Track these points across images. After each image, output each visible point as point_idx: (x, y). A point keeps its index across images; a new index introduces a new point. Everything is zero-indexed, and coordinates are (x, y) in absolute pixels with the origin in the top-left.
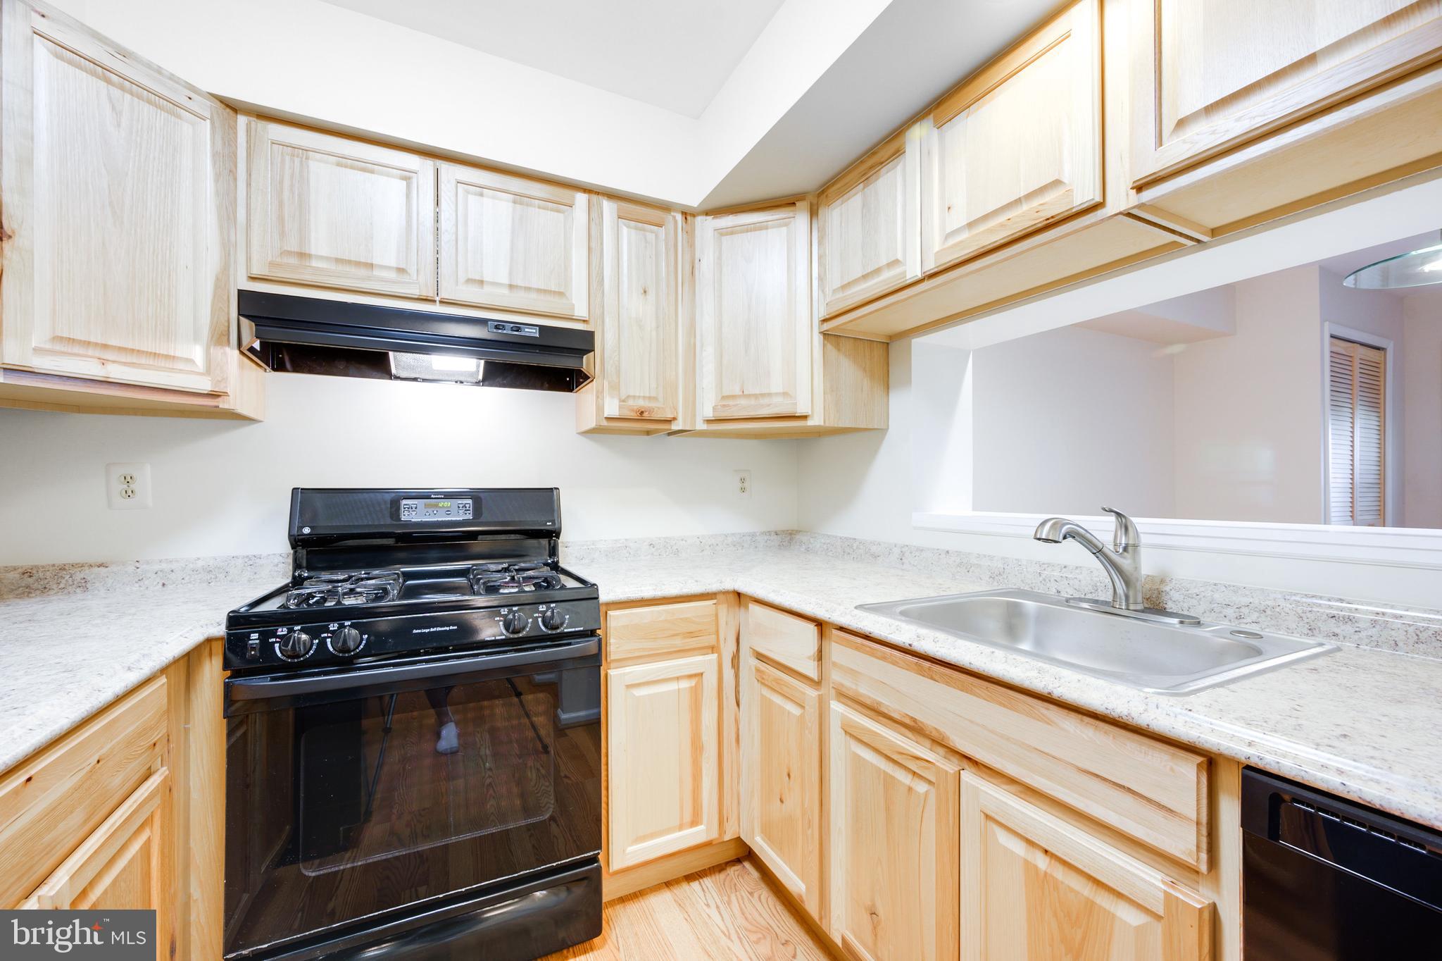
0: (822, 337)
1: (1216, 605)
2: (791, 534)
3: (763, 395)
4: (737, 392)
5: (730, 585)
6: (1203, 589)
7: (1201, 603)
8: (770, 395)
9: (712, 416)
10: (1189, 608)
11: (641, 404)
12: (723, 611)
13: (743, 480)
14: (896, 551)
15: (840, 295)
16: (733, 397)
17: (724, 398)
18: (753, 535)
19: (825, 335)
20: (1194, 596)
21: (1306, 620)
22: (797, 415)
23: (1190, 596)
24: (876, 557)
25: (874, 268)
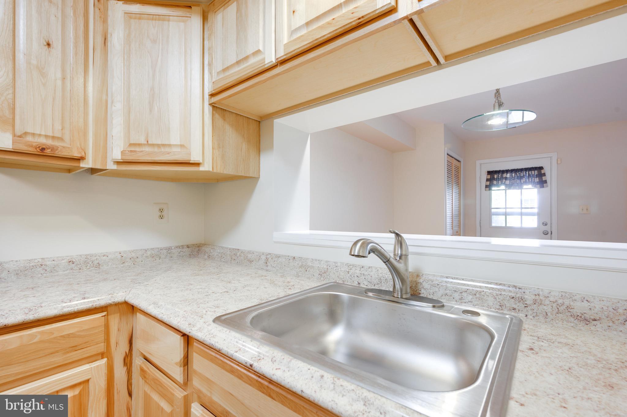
0: (211, 108)
2: (199, 247)
3: (164, 145)
4: (143, 141)
6: (441, 281)
7: (440, 289)
8: (169, 146)
9: (120, 158)
10: (433, 293)
11: (43, 141)
13: (161, 210)
14: (263, 257)
15: (222, 76)
16: (139, 145)
17: (131, 145)
18: (169, 249)
19: (213, 106)
20: (436, 285)
21: (498, 300)
22: (191, 162)
23: (434, 285)
24: (251, 261)
25: (244, 56)
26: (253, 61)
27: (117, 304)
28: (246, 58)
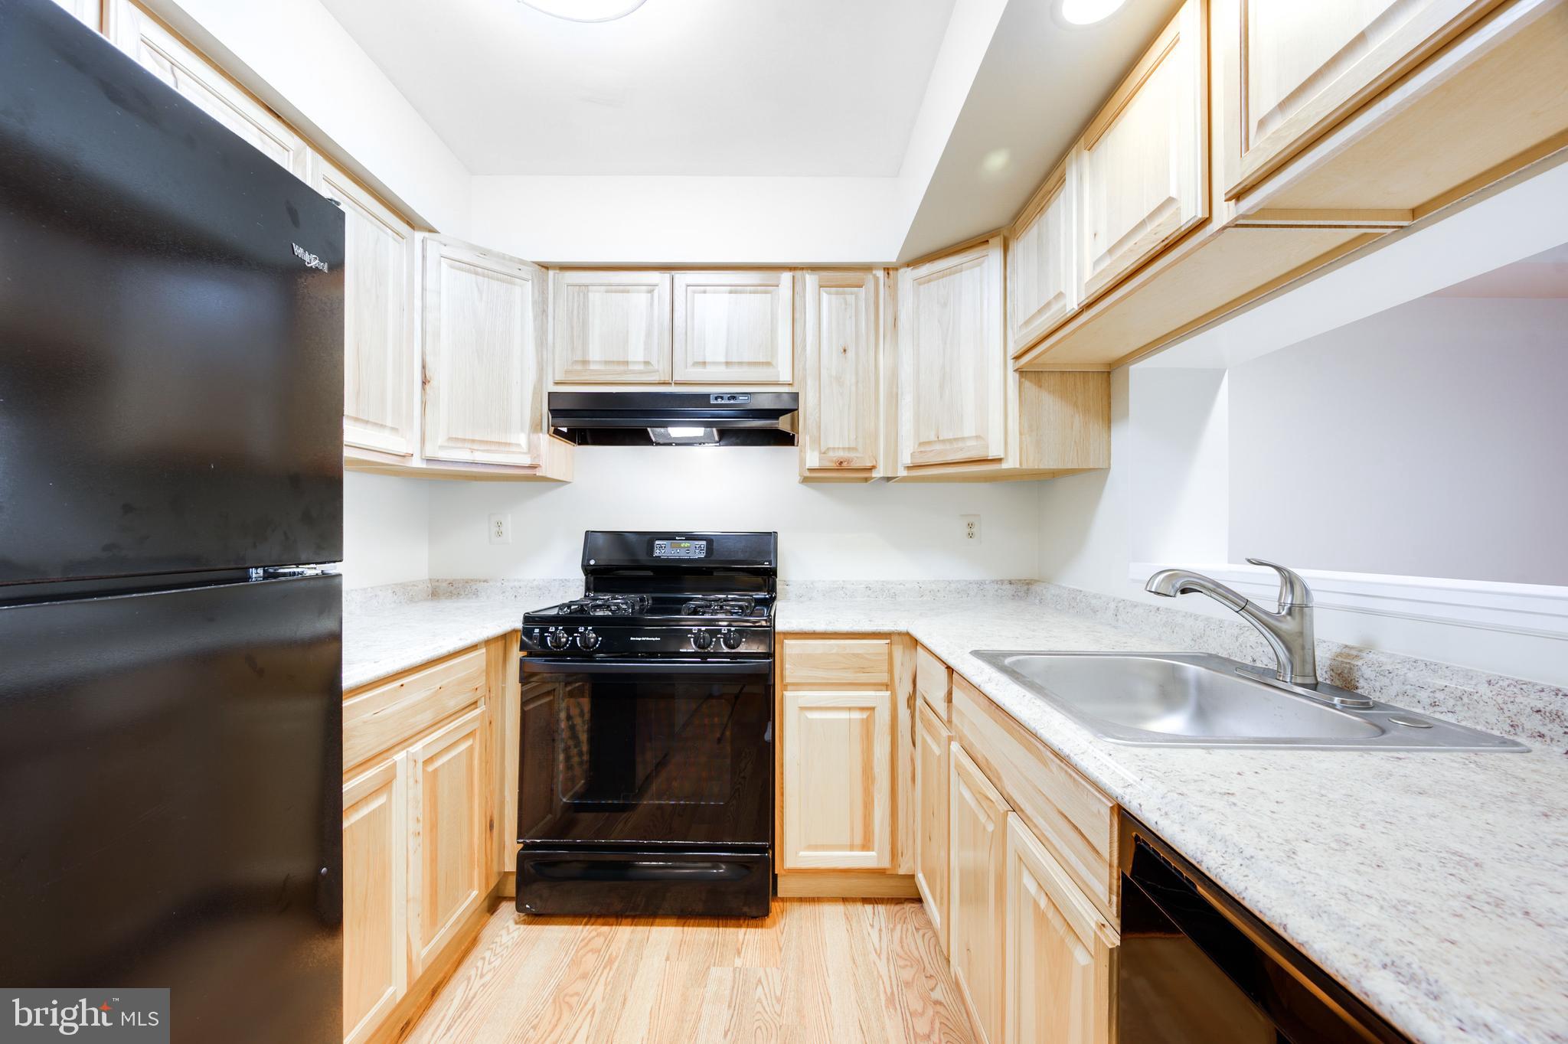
0: (1017, 375)
1: (1409, 687)
2: (1028, 584)
3: (956, 440)
4: (933, 438)
5: (902, 627)
6: (1399, 666)
7: (1394, 683)
8: (963, 439)
9: (909, 462)
10: (1381, 689)
11: (841, 454)
12: (898, 652)
13: (970, 526)
14: (1112, 605)
15: (1024, 331)
16: (929, 443)
17: (921, 444)
18: (981, 584)
19: (1022, 372)
20: (1387, 674)
22: (989, 458)
23: (1382, 673)
24: (1095, 612)
25: (1046, 302)
26: (1055, 308)
27: (900, 634)
28: (1048, 305)
